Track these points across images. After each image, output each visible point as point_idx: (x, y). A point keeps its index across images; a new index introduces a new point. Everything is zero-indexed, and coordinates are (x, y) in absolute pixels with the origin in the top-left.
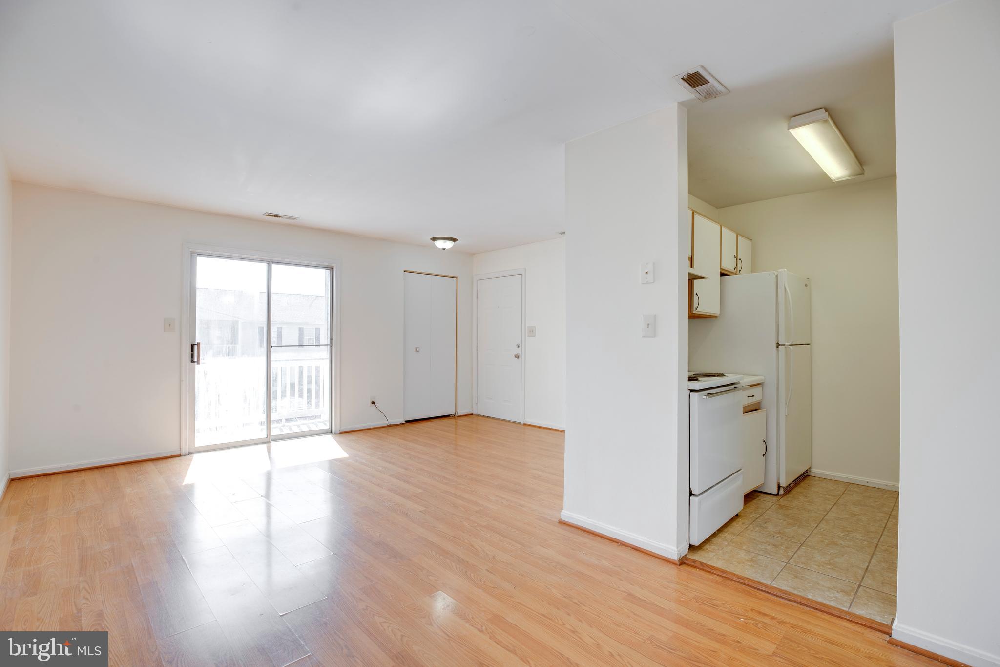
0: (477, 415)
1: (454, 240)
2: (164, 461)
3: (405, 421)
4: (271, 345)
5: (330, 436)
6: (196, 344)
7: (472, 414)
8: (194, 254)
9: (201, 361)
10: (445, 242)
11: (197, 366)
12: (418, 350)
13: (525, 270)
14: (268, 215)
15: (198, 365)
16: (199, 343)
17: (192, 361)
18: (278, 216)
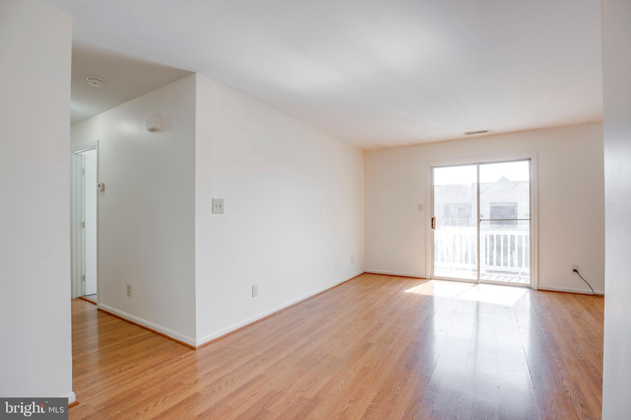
4: (481, 219)
6: (434, 218)
15: (435, 230)
17: (432, 228)
18: (486, 131)
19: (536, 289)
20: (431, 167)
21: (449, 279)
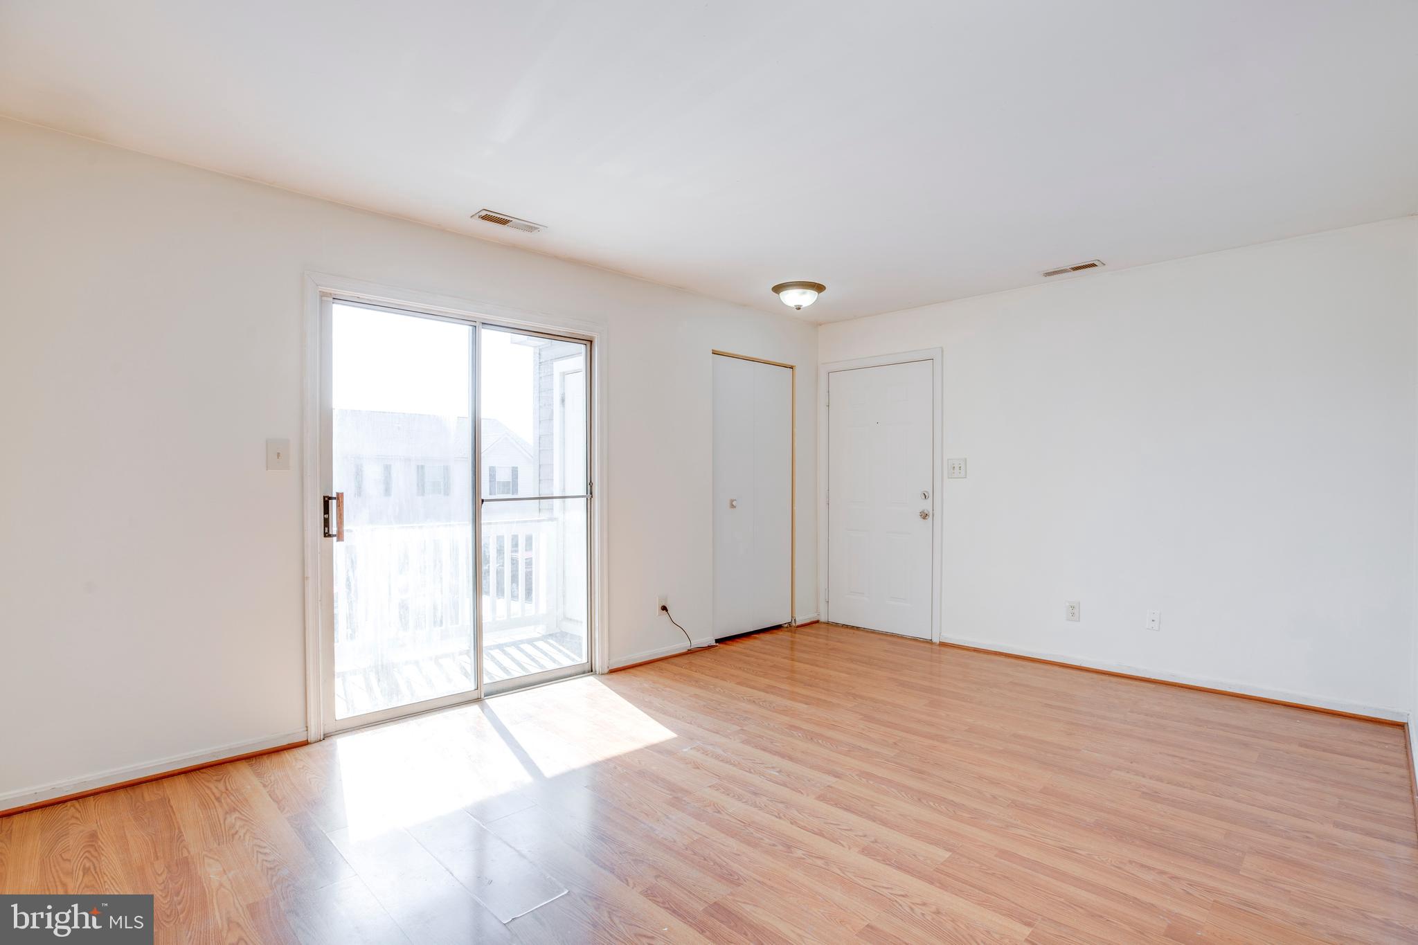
0: (828, 623)
1: (819, 288)
2: (275, 759)
3: (717, 641)
4: (482, 498)
5: (591, 679)
6: (334, 495)
7: (817, 622)
8: (328, 298)
9: (346, 534)
10: (804, 293)
11: (337, 545)
12: (734, 503)
13: (942, 351)
14: (486, 218)
15: (340, 543)
16: (342, 494)
17: (327, 535)
18: (503, 222)
19: (606, 670)
20: (323, 294)
21: (372, 719)
